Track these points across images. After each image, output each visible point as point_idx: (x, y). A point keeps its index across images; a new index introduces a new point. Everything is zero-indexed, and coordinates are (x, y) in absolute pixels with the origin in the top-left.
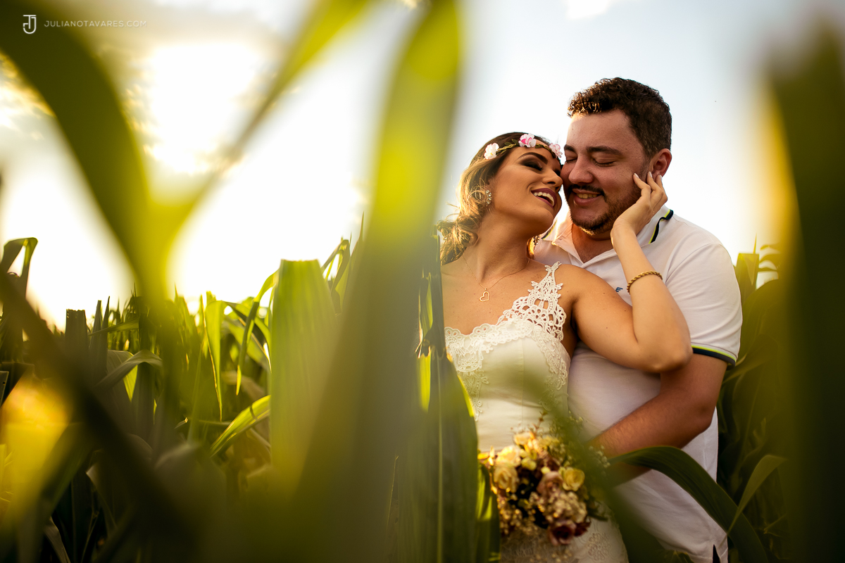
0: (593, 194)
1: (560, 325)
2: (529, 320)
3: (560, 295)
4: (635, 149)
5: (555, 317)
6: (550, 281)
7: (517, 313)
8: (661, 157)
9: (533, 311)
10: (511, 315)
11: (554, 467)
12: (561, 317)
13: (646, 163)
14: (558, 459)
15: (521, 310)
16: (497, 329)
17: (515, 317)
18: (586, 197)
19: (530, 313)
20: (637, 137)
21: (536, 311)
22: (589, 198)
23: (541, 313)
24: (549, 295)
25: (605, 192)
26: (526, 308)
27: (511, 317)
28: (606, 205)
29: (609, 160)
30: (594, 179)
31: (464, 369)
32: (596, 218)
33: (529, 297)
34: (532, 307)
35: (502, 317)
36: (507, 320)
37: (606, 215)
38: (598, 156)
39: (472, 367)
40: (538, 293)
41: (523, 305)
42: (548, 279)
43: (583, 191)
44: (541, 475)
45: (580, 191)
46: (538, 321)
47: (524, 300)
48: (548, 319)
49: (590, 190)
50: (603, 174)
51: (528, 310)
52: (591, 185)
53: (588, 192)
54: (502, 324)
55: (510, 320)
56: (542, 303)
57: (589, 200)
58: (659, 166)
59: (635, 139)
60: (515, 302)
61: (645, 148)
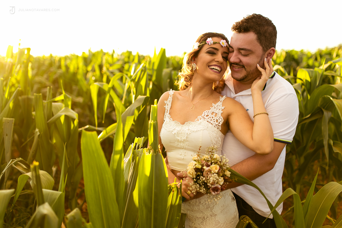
0: (240, 67)
1: (220, 124)
2: (208, 121)
3: (222, 112)
4: (259, 49)
5: (219, 121)
6: (220, 105)
7: (203, 118)
8: (271, 51)
9: (210, 117)
10: (201, 118)
11: (208, 166)
12: (221, 121)
13: (264, 54)
14: (209, 163)
15: (205, 117)
16: (194, 124)
17: (202, 120)
18: (237, 68)
19: (208, 118)
20: (260, 44)
21: (211, 117)
22: (238, 68)
23: (213, 119)
24: (218, 111)
25: (245, 67)
26: (207, 116)
27: (200, 119)
28: (245, 72)
29: (247, 54)
30: (241, 61)
31: (180, 138)
32: (241, 77)
33: (210, 111)
34: (210, 115)
35: (197, 119)
36: (199, 120)
37: (245, 76)
38: (242, 52)
39: (183, 138)
40: (214, 109)
41: (206, 114)
42: (219, 103)
43: (236, 66)
44: (204, 169)
45: (235, 65)
46: (211, 122)
47: (207, 112)
48: (215, 121)
49: (239, 66)
50: (244, 60)
51: (208, 117)
52: (239, 63)
53: (238, 66)
54: (196, 122)
55: (200, 121)
56: (214, 114)
57: (239, 69)
58: (270, 55)
59: (259, 44)
60: (204, 112)
61: (263, 48)
